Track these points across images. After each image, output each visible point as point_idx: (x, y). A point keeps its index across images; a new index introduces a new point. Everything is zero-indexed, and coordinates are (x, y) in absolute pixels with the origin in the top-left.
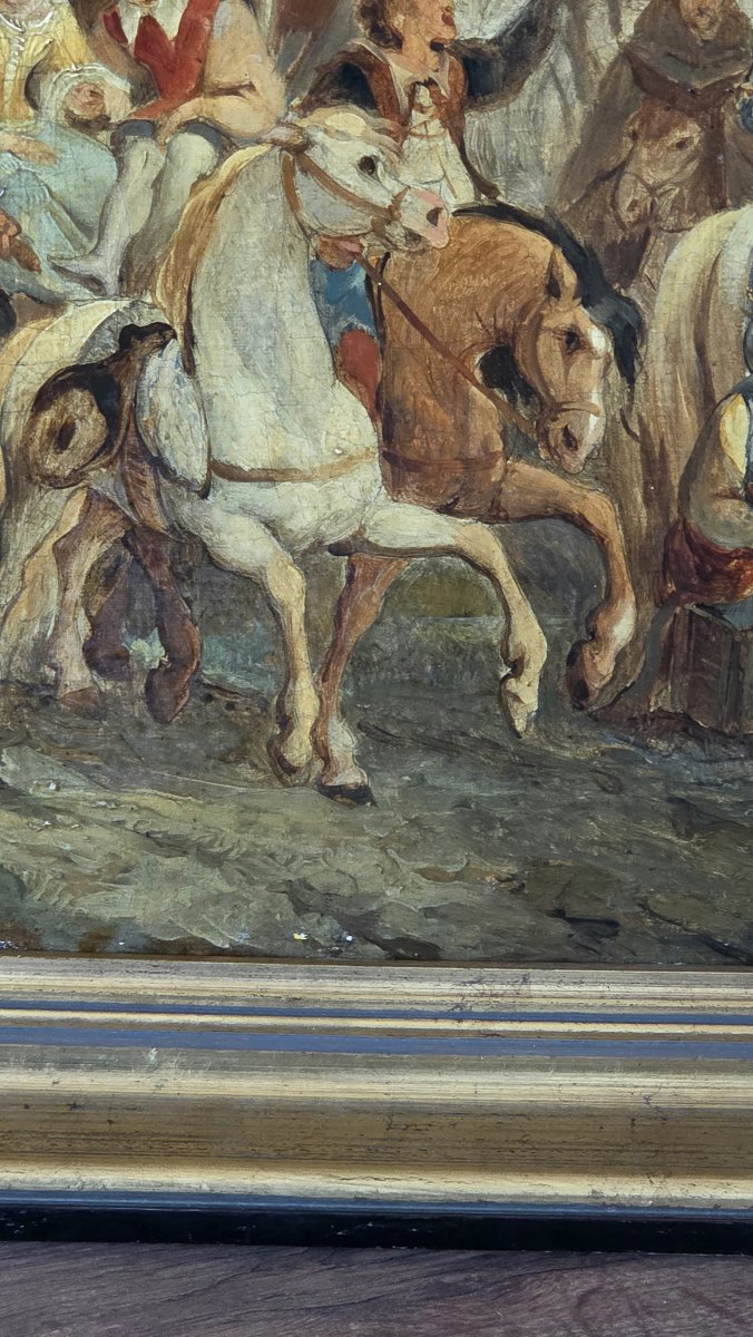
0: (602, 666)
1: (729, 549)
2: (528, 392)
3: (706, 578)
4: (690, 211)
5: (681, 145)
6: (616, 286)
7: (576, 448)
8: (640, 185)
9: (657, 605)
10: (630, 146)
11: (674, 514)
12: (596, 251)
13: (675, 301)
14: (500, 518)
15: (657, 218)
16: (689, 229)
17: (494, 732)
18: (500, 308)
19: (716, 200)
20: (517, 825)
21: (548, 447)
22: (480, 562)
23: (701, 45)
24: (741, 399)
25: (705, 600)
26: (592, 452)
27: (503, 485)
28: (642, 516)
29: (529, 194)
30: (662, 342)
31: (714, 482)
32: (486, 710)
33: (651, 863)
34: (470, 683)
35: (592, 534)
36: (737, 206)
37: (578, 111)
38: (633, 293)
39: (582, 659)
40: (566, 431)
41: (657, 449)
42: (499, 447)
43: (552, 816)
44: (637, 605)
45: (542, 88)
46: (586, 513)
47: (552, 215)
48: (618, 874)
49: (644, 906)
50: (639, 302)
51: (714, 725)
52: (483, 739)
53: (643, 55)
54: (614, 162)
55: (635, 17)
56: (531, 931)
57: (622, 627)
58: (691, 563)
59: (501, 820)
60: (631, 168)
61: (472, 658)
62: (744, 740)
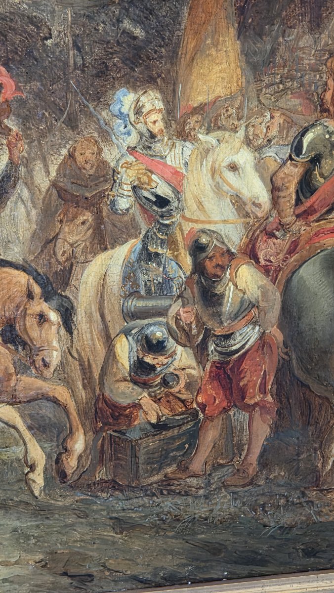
0: (71, 464)
1: (125, 404)
2: (24, 344)
3: (116, 418)
4: (91, 253)
5: (83, 223)
6: (59, 291)
7: (49, 367)
8: (66, 243)
9: (94, 433)
10: (60, 226)
11: (98, 392)
12: (48, 276)
13: (88, 295)
14: (17, 402)
15: (75, 258)
16: (91, 261)
17: (25, 498)
18: (7, 308)
19: (102, 246)
20: (41, 537)
21: (36, 367)
22: (11, 423)
23: (88, 177)
24: (124, 336)
25: (116, 428)
26: (56, 368)
27: (17, 388)
28: (82, 394)
29: (15, 254)
30: (84, 314)
31: (115, 376)
32: (21, 488)
33: (105, 547)
34: (11, 477)
35: (60, 405)
36: (112, 248)
37: (34, 212)
38: (67, 293)
39: (62, 461)
40: (43, 360)
41: (86, 363)
42: (13, 371)
43: (57, 531)
44: (85, 434)
45: (16, 203)
46: (56, 396)
47: (26, 262)
48: (91, 554)
49: (104, 566)
50: (71, 297)
51: (127, 483)
52: (21, 501)
53: (61, 185)
54: (53, 234)
55: (56, 167)
56: (53, 583)
57: (79, 444)
58: (108, 413)
59: (33, 536)
60: (61, 236)
61: (11, 466)
62: (142, 488)
